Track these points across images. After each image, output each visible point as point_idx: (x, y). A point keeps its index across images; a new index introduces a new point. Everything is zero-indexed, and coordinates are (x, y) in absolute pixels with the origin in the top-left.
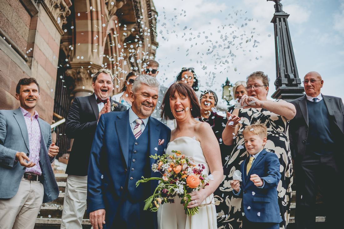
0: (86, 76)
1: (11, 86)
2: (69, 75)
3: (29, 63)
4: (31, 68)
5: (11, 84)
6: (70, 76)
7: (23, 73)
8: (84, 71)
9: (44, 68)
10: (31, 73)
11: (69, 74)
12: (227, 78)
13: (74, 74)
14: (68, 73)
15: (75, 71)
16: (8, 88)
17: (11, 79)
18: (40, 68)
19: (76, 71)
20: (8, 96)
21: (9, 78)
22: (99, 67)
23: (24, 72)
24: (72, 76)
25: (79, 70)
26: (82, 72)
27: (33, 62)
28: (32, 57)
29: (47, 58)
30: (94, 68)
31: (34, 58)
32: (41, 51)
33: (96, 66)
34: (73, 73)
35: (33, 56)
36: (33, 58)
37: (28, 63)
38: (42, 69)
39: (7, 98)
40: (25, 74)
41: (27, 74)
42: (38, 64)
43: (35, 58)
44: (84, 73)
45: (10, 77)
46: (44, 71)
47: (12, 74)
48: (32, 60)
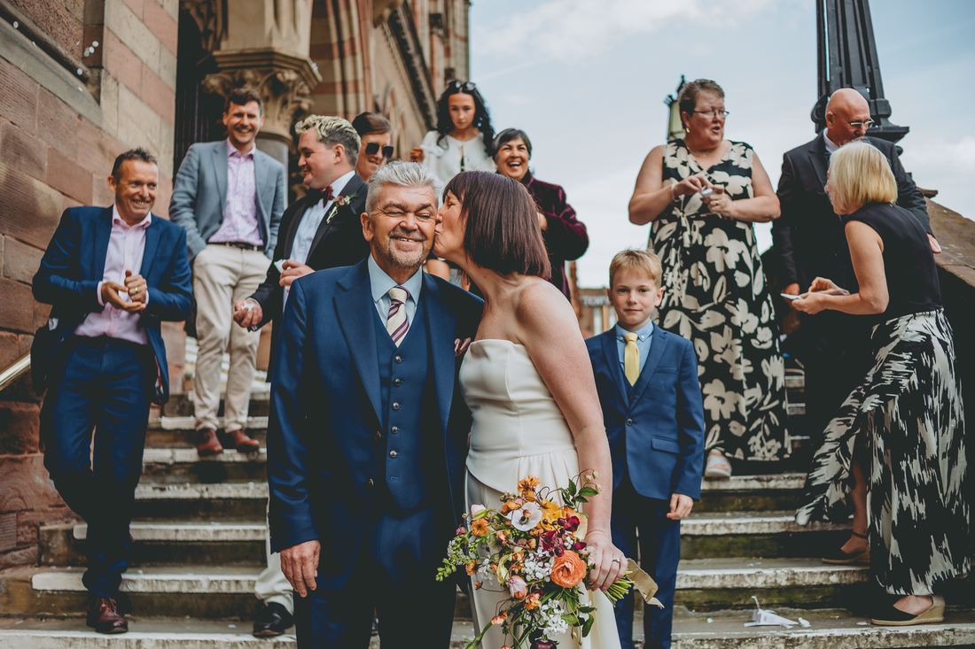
0: (262, 90)
1: (46, 164)
2: (212, 91)
3: (93, 85)
4: (98, 102)
5: (46, 156)
6: (215, 93)
7: (78, 121)
8: (256, 77)
9: (136, 95)
10: (100, 115)
11: (213, 87)
12: (683, 77)
13: (227, 86)
14: (208, 86)
15: (228, 77)
16: (41, 168)
17: (44, 144)
18: (126, 95)
19: (234, 79)
20: (42, 193)
21: (40, 140)
22: (300, 63)
23: (80, 116)
24: (220, 92)
25: (242, 75)
26: (248, 79)
27: (103, 81)
28: (100, 67)
29: (142, 62)
30: (285, 68)
31: (107, 71)
32: (125, 44)
33: (290, 60)
34: (223, 83)
35: (104, 65)
36: (103, 71)
37: (89, 86)
38: (131, 95)
39: (39, 199)
40: (84, 120)
41: (88, 120)
42: (118, 84)
43: (109, 69)
44: (255, 84)
45: (40, 136)
46: (137, 102)
47: (47, 128)
48: (99, 78)
